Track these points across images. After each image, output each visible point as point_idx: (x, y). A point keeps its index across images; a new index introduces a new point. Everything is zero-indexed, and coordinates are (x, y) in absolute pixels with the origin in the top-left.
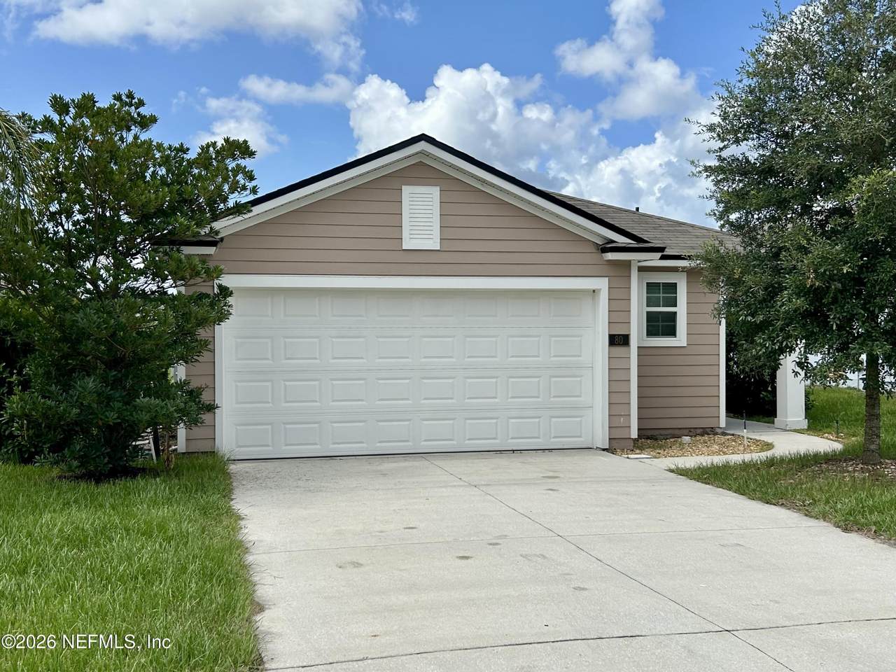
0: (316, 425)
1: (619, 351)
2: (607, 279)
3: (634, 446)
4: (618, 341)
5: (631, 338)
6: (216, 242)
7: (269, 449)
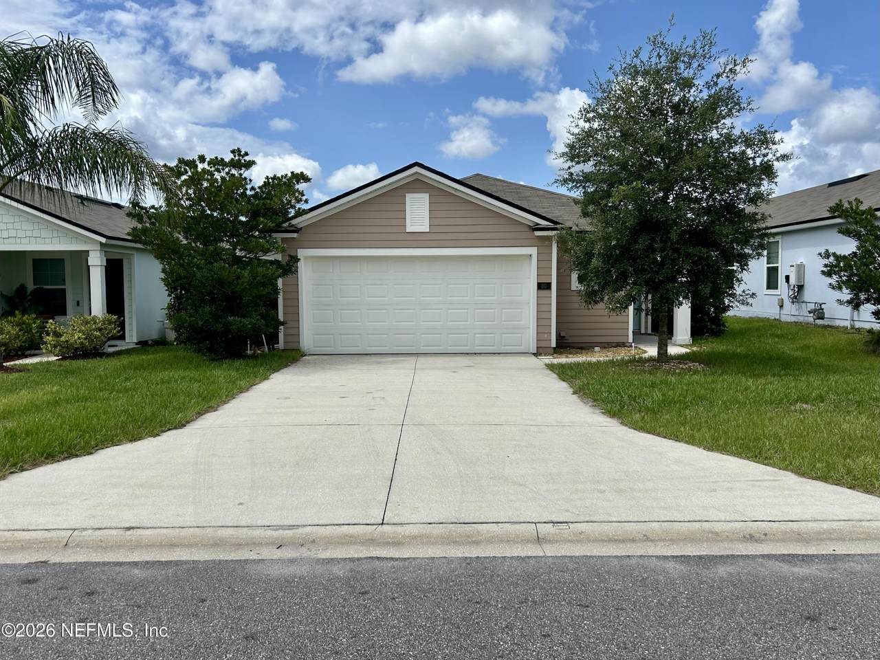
0: (359, 336)
1: (544, 293)
2: (536, 248)
3: (552, 352)
4: (543, 286)
5: (552, 284)
6: (297, 231)
7: (332, 348)
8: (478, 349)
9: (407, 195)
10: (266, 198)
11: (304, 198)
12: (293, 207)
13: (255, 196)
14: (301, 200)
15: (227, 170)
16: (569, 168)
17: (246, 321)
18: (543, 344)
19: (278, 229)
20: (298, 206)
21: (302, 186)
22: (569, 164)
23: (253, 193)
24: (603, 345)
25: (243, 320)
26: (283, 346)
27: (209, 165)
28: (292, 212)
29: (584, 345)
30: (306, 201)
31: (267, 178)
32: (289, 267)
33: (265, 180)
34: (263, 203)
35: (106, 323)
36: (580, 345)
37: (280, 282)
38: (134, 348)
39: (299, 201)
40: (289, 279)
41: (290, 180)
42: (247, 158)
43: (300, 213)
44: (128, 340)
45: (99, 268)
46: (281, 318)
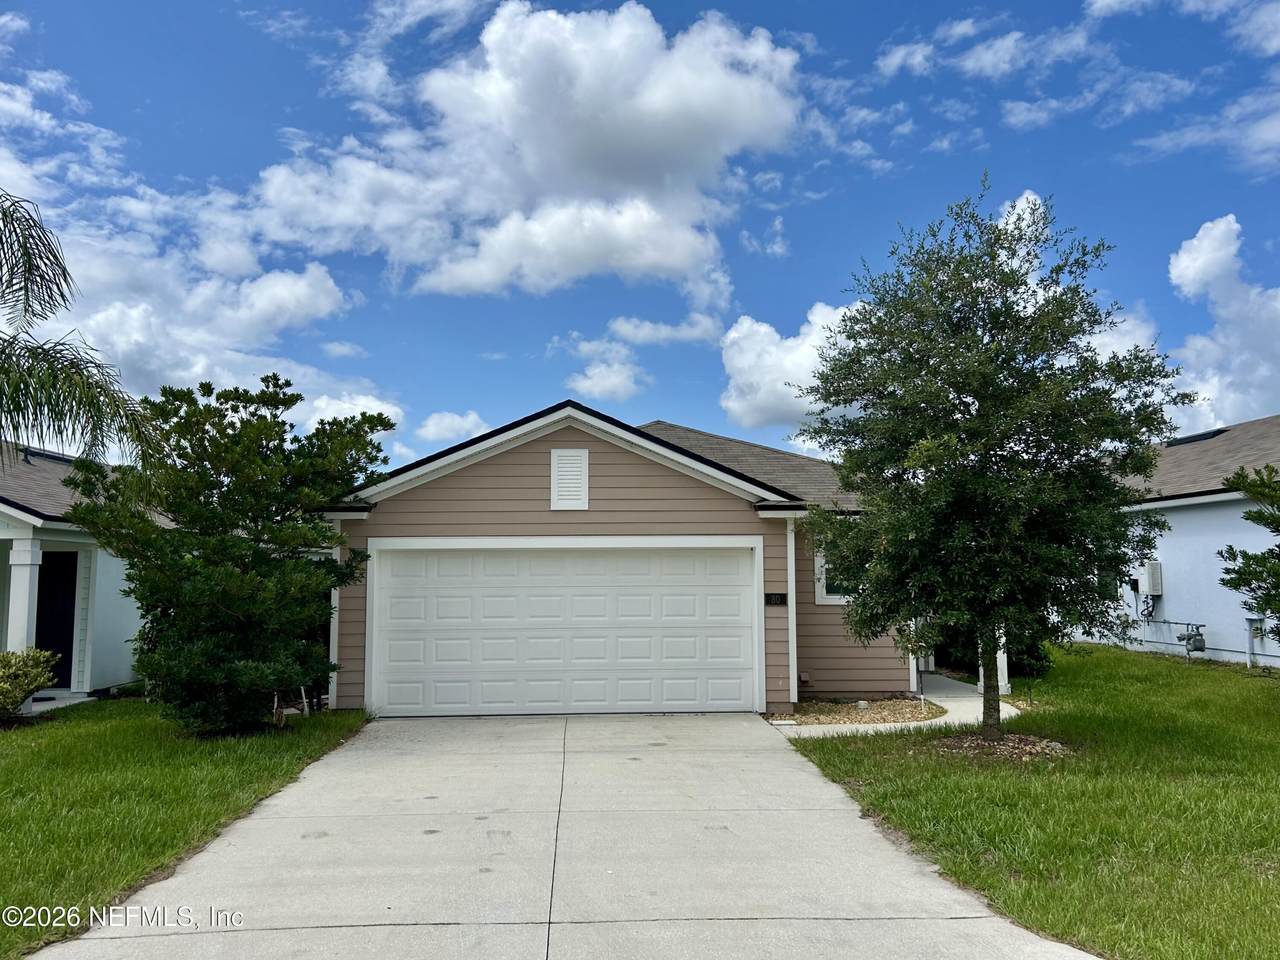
0: (466, 684)
1: (776, 610)
2: (761, 537)
3: (795, 711)
4: (775, 600)
5: (789, 597)
6: (368, 507)
7: (421, 706)
8: (667, 706)
9: (553, 451)
10: (318, 455)
11: (381, 455)
12: (363, 469)
13: (298, 453)
14: (376, 458)
15: (252, 409)
16: (823, 411)
17: (266, 668)
18: (776, 697)
19: (335, 506)
20: (371, 468)
21: (377, 436)
22: (821, 405)
23: (295, 446)
24: (871, 695)
25: (262, 666)
26: (335, 703)
27: (218, 399)
28: (361, 478)
29: (838, 696)
30: (385, 461)
31: (322, 422)
32: (352, 571)
33: (317, 426)
34: (311, 464)
35: (31, 663)
36: (833, 696)
37: (335, 594)
38: (83, 703)
39: (372, 460)
40: (352, 589)
41: (359, 426)
42: (289, 391)
43: (373, 480)
44: (74, 687)
45: (28, 570)
46: (334, 659)
